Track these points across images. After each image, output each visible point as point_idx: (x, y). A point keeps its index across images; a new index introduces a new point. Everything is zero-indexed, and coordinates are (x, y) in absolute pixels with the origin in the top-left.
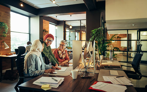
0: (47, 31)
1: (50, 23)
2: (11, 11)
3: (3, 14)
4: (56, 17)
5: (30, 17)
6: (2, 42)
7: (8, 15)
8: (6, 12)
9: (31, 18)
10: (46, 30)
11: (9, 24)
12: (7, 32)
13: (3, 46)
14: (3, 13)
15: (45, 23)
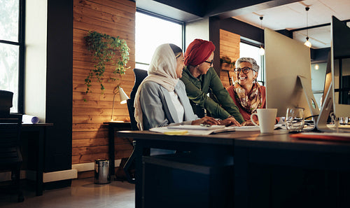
0: (232, 61)
1: (242, 41)
2: (138, 11)
3: (119, 19)
4: (261, 18)
6: (116, 88)
7: (130, 20)
8: (126, 13)
10: (231, 58)
11: (133, 42)
12: (126, 62)
13: (117, 99)
14: (119, 15)
15: (227, 40)
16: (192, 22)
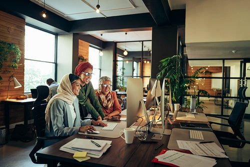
0: (85, 58)
1: (90, 46)
2: (26, 25)
3: (13, 30)
5: (56, 35)
7: (21, 32)
8: (18, 27)
9: (58, 37)
12: (18, 60)
14: (13, 28)
15: (82, 46)
16: (61, 35)
